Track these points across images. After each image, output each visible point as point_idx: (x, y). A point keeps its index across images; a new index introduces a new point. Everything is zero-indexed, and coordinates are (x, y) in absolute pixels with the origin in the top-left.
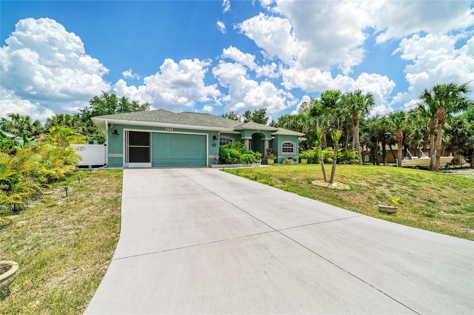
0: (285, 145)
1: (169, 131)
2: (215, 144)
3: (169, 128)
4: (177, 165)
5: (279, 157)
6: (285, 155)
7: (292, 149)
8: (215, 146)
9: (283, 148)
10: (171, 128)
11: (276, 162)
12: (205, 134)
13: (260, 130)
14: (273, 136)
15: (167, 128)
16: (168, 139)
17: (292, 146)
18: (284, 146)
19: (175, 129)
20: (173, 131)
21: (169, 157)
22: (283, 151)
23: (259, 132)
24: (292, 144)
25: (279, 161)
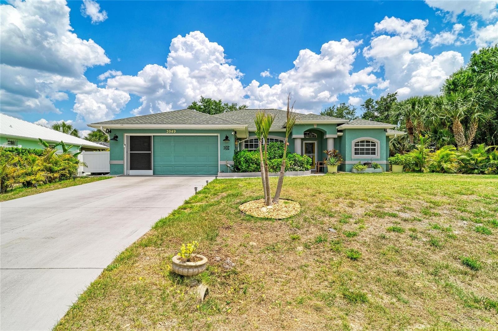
0: (360, 144)
1: (171, 133)
2: (229, 147)
3: (171, 130)
4: (184, 173)
5: (347, 162)
6: (357, 160)
7: (374, 149)
8: (229, 149)
9: (355, 148)
10: (174, 130)
11: (341, 168)
12: (216, 135)
13: (318, 125)
14: (339, 131)
15: (169, 130)
16: (172, 143)
17: (375, 145)
18: (356, 145)
19: (178, 131)
20: (176, 133)
21: (173, 163)
22: (356, 154)
23: (315, 127)
24: (372, 142)
25: (347, 168)
